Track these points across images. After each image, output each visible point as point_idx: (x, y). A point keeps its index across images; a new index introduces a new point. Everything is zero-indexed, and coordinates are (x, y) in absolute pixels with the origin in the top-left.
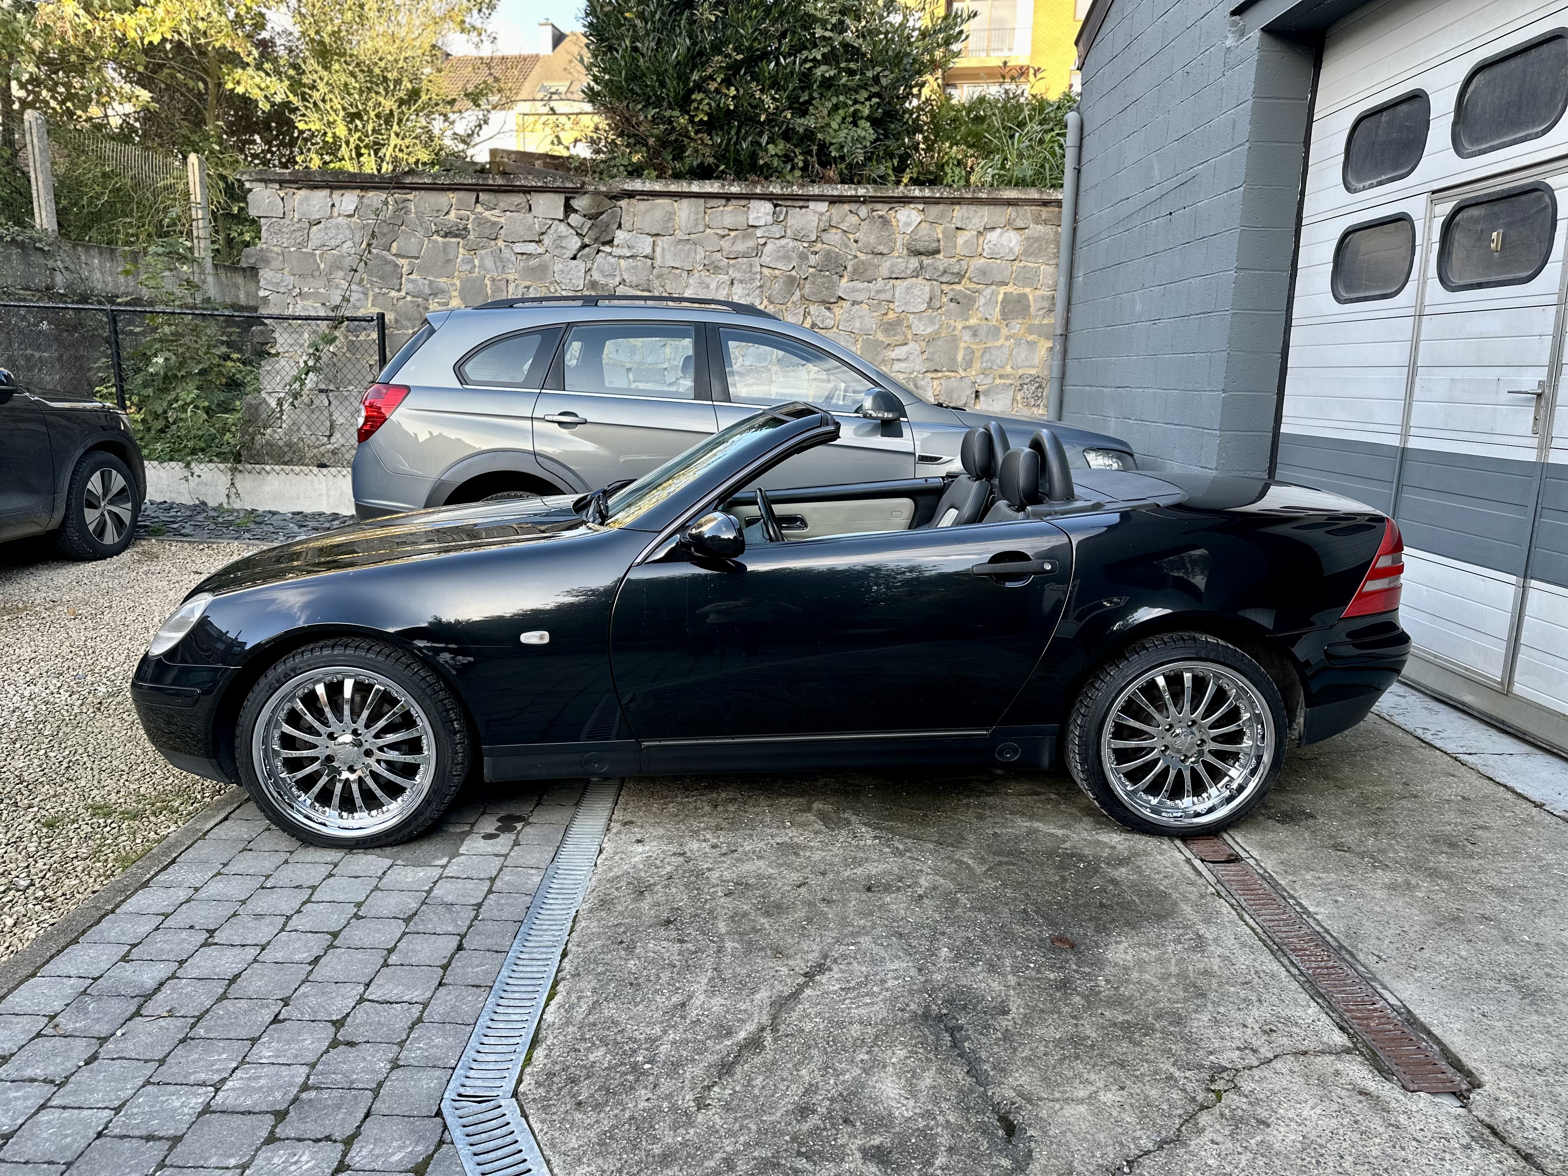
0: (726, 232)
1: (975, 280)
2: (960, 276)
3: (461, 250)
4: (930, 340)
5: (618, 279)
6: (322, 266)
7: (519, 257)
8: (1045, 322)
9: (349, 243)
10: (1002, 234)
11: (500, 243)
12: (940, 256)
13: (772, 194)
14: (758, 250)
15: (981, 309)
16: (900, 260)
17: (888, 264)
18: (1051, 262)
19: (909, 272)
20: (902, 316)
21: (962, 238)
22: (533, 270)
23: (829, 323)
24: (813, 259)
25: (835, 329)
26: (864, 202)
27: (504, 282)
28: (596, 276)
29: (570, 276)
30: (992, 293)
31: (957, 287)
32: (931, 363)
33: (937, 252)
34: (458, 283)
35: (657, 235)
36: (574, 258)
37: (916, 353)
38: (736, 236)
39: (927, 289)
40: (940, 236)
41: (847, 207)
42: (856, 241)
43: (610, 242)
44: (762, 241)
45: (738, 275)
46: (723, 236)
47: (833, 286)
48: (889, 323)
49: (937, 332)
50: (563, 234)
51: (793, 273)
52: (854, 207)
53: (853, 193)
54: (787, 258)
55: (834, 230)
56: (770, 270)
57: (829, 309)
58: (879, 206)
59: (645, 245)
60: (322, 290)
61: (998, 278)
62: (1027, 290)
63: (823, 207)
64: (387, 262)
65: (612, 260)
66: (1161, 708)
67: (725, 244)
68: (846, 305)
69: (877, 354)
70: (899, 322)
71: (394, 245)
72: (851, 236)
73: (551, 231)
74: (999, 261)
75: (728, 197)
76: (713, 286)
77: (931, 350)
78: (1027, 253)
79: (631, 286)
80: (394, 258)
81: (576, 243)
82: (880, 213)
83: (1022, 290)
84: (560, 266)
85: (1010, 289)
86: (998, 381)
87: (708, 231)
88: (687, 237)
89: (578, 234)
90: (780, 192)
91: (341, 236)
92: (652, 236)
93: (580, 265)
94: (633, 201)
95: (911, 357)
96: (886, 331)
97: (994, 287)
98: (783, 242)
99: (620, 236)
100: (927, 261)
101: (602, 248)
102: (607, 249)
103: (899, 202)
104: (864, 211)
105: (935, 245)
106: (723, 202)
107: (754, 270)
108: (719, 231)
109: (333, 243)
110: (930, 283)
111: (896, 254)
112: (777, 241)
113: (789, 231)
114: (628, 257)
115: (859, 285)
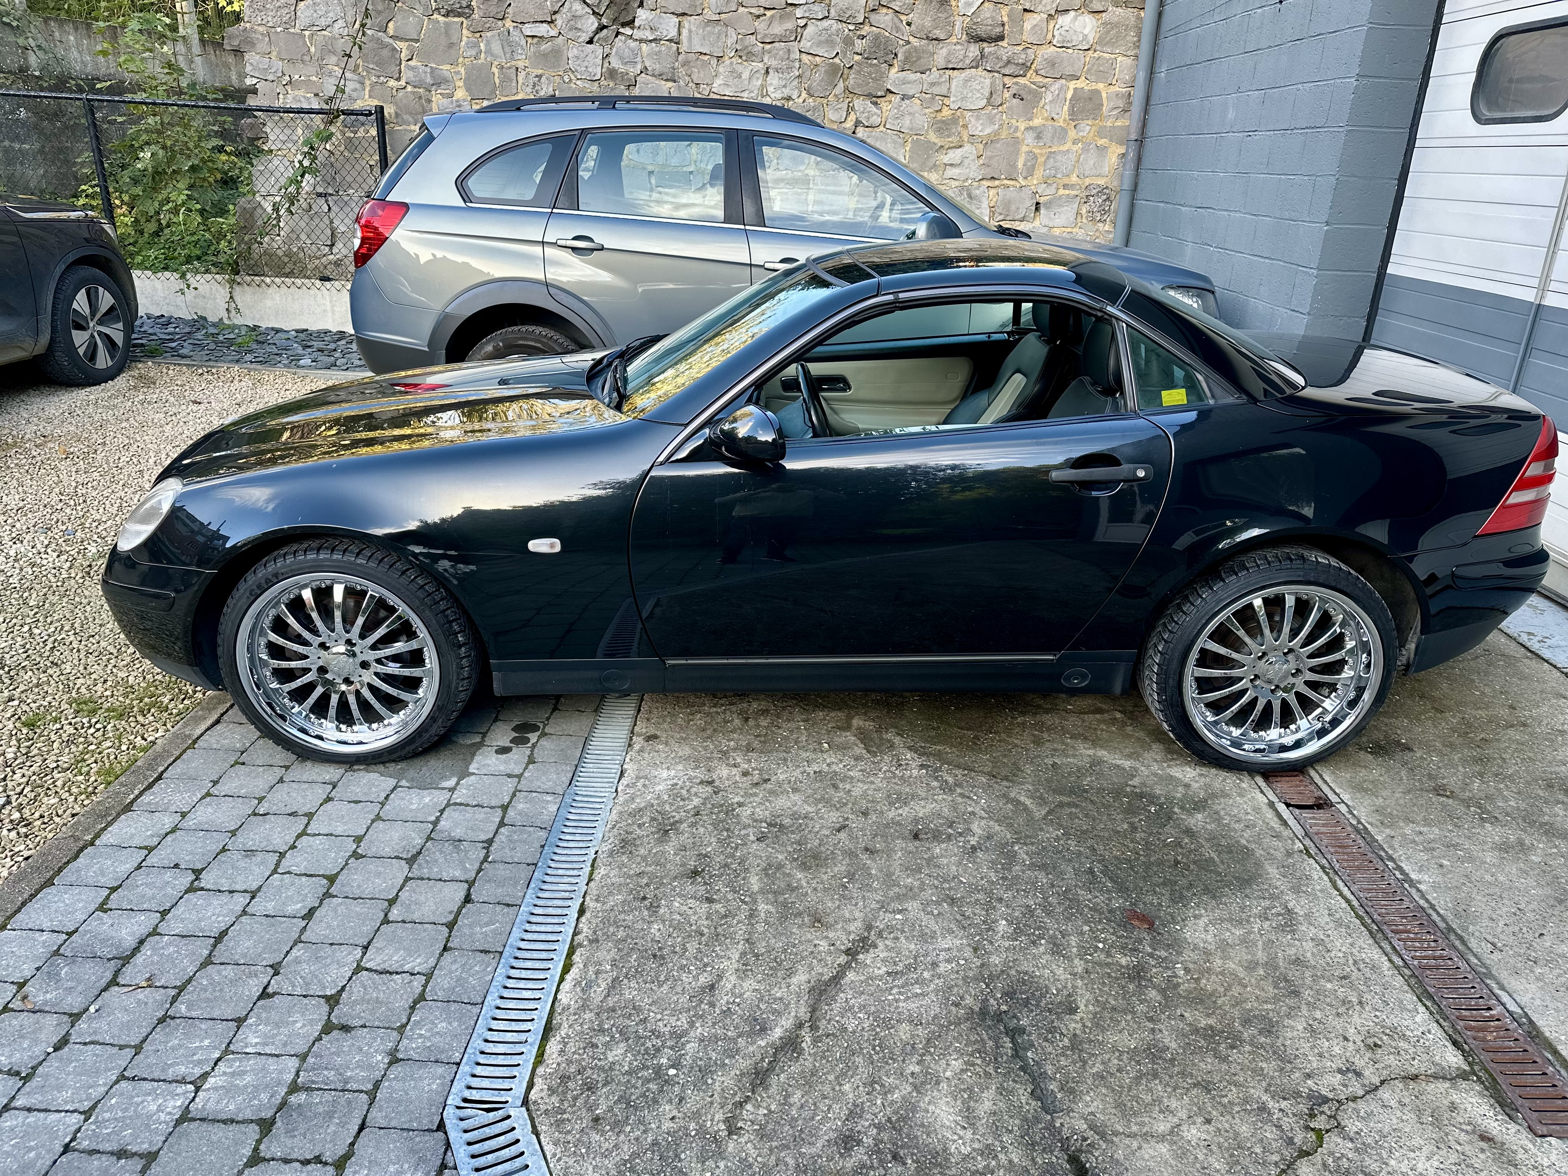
0: (762, 11)
1: (1042, 72)
2: (1026, 67)
3: (465, 32)
4: (989, 142)
5: (639, 67)
6: (313, 49)
7: (529, 40)
8: (1119, 123)
9: (341, 23)
10: (1076, 18)
11: (508, 24)
12: (1004, 43)
14: (797, 35)
15: (1047, 107)
16: (959, 47)
17: (944, 52)
18: (1129, 53)
19: (968, 61)
20: (958, 113)
21: (1030, 21)
22: (545, 55)
23: (875, 120)
24: (859, 45)
25: (881, 128)
27: (513, 70)
28: (615, 63)
29: (586, 64)
30: (1060, 89)
31: (1021, 80)
32: (988, 170)
33: (1001, 38)
34: (462, 71)
35: (684, 14)
36: (590, 42)
37: (972, 157)
38: (772, 16)
39: (988, 82)
40: (1005, 19)
42: (909, 24)
43: (630, 23)
44: (802, 22)
45: (773, 63)
46: (758, 17)
47: (881, 77)
48: (943, 122)
49: (996, 133)
50: (578, 13)
51: (837, 60)
54: (830, 43)
55: (885, 10)
56: (810, 57)
57: (875, 104)
59: (669, 26)
60: (314, 78)
61: (1068, 71)
62: (1100, 86)
64: (383, 45)
65: (633, 44)
66: (1255, 631)
67: (760, 25)
68: (896, 99)
69: (928, 158)
70: (954, 120)
71: (391, 25)
72: (903, 18)
73: (564, 10)
74: (1070, 51)
76: (746, 75)
77: (989, 153)
78: (1101, 41)
79: (653, 75)
80: (391, 41)
81: (592, 23)
83: (1094, 86)
84: (575, 50)
85: (1081, 84)
86: (1062, 192)
87: (741, 9)
88: (717, 17)
89: (594, 13)
91: (331, 15)
92: (678, 15)
93: (597, 50)
95: (966, 162)
96: (939, 131)
97: (1063, 81)
98: (826, 23)
99: (642, 16)
100: (988, 49)
101: (621, 30)
102: (627, 31)
105: (999, 30)
107: (792, 56)
108: (753, 10)
109: (323, 22)
110: (991, 75)
111: (954, 40)
112: (819, 23)
113: (832, 11)
114: (650, 41)
115: (913, 76)
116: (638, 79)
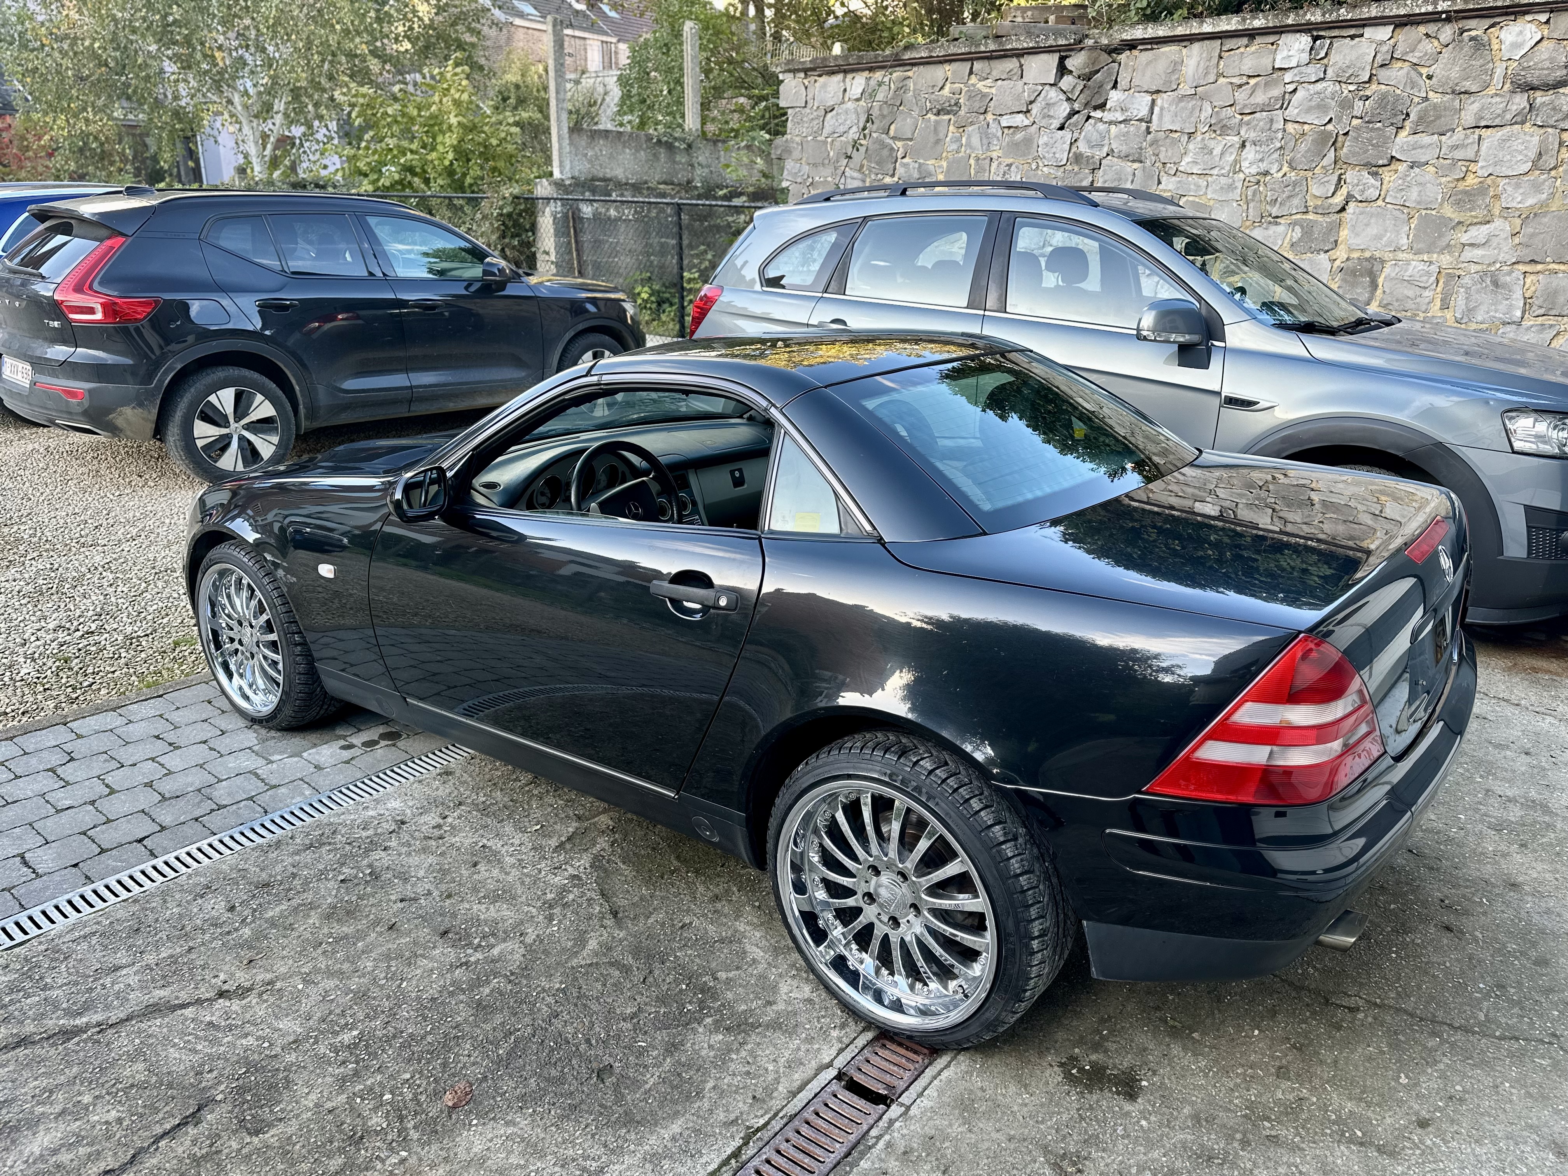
0: (1245, 79)
3: (951, 128)
4: (1529, 217)
5: (1105, 149)
6: (832, 154)
7: (1006, 131)
9: (855, 129)
11: (990, 117)
12: (1566, 90)
13: (1309, 23)
14: (1284, 100)
16: (1498, 99)
17: (1476, 106)
19: (1509, 117)
20: (1489, 181)
22: (1017, 144)
23: (1373, 193)
24: (1361, 107)
25: (1380, 202)
26: (1448, 20)
27: (988, 161)
28: (1082, 147)
29: (1054, 150)
32: (1526, 251)
33: (1562, 83)
34: (945, 164)
35: (1158, 92)
36: (1061, 128)
37: (1503, 235)
38: (1256, 84)
39: (1536, 140)
41: (1422, 29)
42: (1430, 77)
43: (1102, 106)
44: (1290, 88)
45: (1252, 135)
46: (1240, 86)
47: (1386, 141)
48: (1465, 192)
49: (1543, 205)
50: (1052, 101)
51: (1330, 127)
52: (1431, 28)
53: (1430, 8)
54: (1322, 107)
55: (1400, 64)
56: (1296, 126)
57: (1375, 174)
58: (1472, 23)
59: (1141, 106)
60: (829, 179)
63: (1384, 33)
64: (883, 145)
65: (1101, 126)
67: (1241, 96)
68: (1402, 167)
69: (1440, 237)
70: (1482, 190)
71: (893, 127)
72: (1424, 71)
73: (1040, 99)
75: (1252, 35)
76: (1217, 151)
77: (1530, 230)
79: (1119, 157)
80: (891, 142)
81: (1064, 109)
82: (1473, 33)
84: (1045, 138)
87: (1222, 80)
88: (1193, 91)
89: (1068, 99)
90: (1319, 19)
91: (848, 122)
92: (1152, 93)
93: (1067, 135)
94: (1135, 52)
95: (1495, 242)
96: (1459, 204)
98: (1319, 86)
99: (1114, 97)
100: (1542, 98)
101: (1092, 114)
102: (1098, 114)
103: (1507, 14)
104: (1447, 32)
106: (1245, 41)
107: (1275, 126)
108: (1234, 80)
109: (842, 129)
110: (1542, 131)
111: (1491, 91)
112: (1311, 87)
113: (1330, 72)
114: (1120, 122)
115: (1425, 139)
116: (1103, 162)
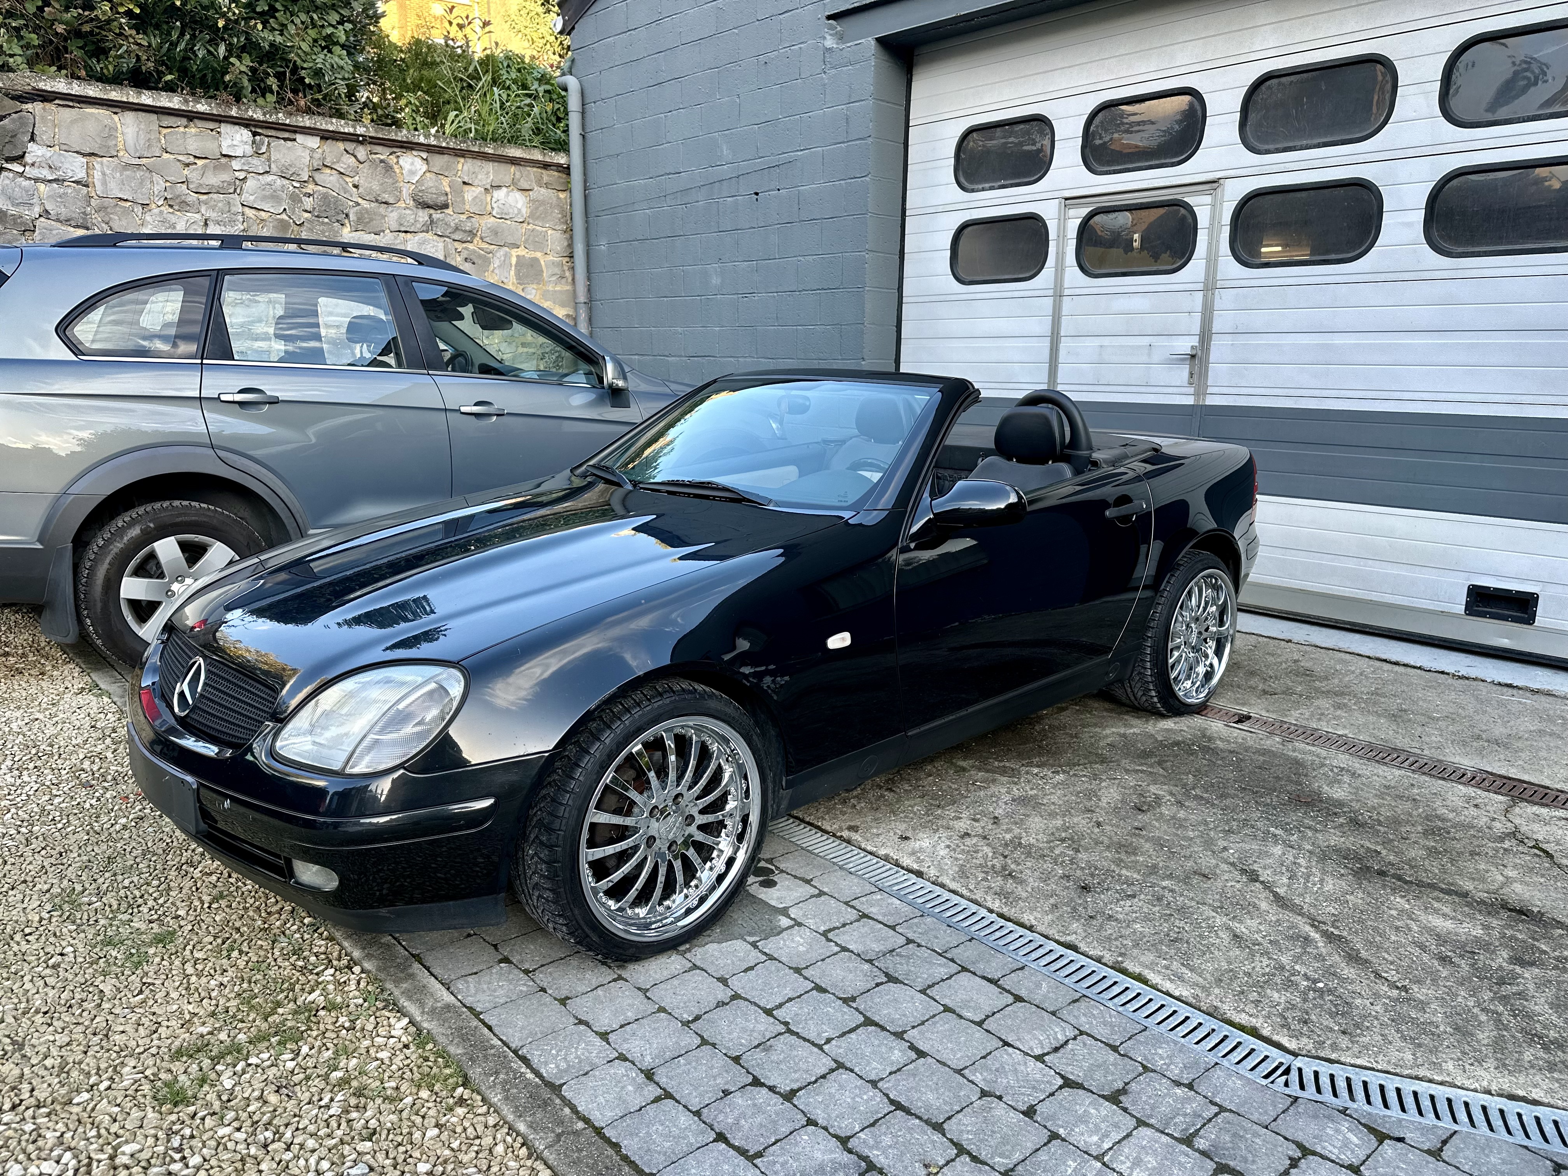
0: (192, 159)
1: (487, 240)
2: (472, 233)
5: (37, 210)
8: (558, 288)
10: (508, 193)
12: (449, 211)
13: (251, 119)
14: (237, 186)
15: (497, 271)
16: (408, 212)
17: (395, 215)
18: (557, 227)
19: (419, 226)
21: (469, 194)
24: (308, 203)
26: (361, 143)
28: (2, 203)
30: (506, 255)
31: (470, 246)
33: (445, 206)
35: (93, 154)
38: (205, 166)
39: (441, 246)
40: (448, 189)
41: (341, 145)
42: (356, 186)
43: (19, 158)
44: (240, 175)
45: (212, 215)
46: (188, 165)
47: (336, 235)
51: (284, 217)
52: (350, 146)
53: (351, 130)
54: (275, 198)
55: (328, 171)
56: (253, 211)
58: (379, 149)
59: (75, 167)
61: (510, 240)
62: (538, 255)
63: (313, 142)
65: (26, 183)
67: (191, 174)
72: (350, 180)
74: (508, 222)
75: (191, 117)
76: (181, 226)
78: (533, 216)
79: (58, 220)
82: (382, 157)
83: (533, 255)
85: (521, 252)
86: (521, 350)
87: (166, 156)
88: (137, 161)
90: (262, 118)
92: (84, 155)
94: (48, 105)
97: (506, 249)
98: (269, 178)
99: (35, 152)
100: (437, 215)
101: (7, 165)
102: (16, 167)
103: (402, 147)
104: (362, 152)
105: (443, 198)
106: (184, 121)
107: (233, 209)
108: (181, 158)
110: (442, 239)
111: (401, 204)
112: (260, 177)
113: (273, 166)
114: (50, 181)
115: (367, 237)
116: (37, 223)
